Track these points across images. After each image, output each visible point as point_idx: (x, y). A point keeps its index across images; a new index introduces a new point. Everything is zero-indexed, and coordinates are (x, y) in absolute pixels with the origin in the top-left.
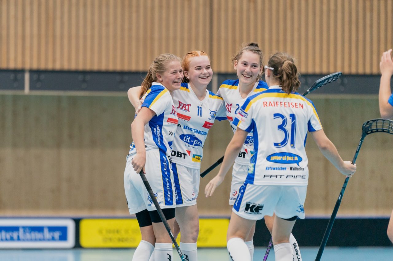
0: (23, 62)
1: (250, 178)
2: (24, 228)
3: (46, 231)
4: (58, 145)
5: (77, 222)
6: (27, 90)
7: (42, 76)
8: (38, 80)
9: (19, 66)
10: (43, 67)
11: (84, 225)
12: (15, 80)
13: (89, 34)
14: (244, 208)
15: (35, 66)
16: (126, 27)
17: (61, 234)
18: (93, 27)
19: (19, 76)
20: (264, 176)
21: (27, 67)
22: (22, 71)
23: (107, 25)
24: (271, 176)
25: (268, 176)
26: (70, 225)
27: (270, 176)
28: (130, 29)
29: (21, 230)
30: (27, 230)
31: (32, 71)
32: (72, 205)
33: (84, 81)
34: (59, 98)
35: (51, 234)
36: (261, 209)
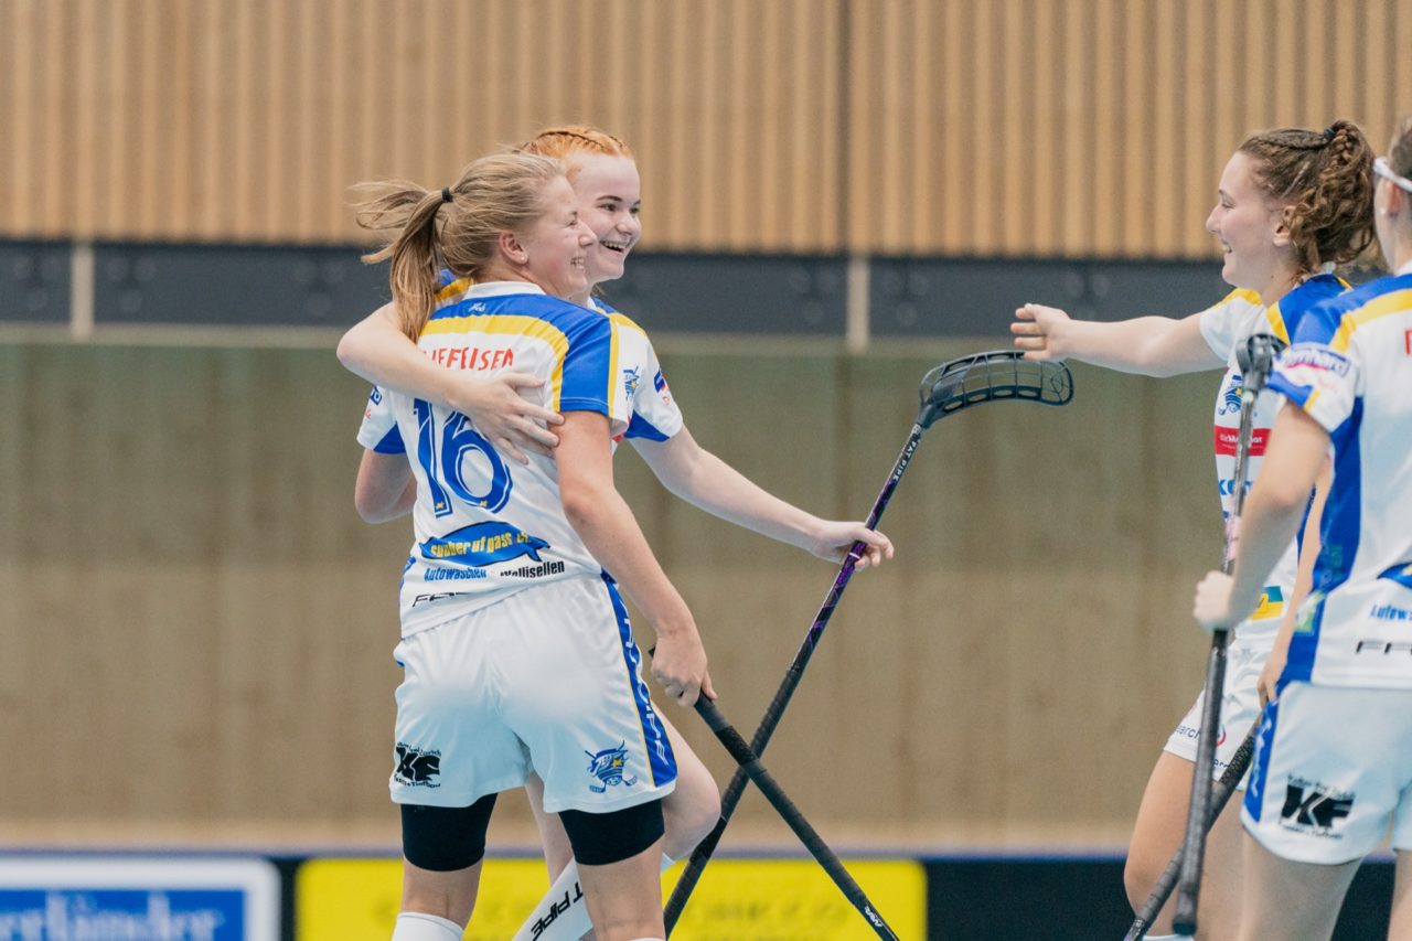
0: (68, 207)
1: (1301, 655)
2: (70, 895)
3: (158, 908)
4: (211, 550)
5: (288, 869)
6: (82, 325)
7: (147, 268)
8: (130, 282)
9: (51, 225)
10: (147, 225)
11: (316, 883)
12: (35, 280)
13: (338, 91)
14: (1281, 803)
15: (116, 225)
16: (494, 59)
17: (222, 921)
18: (355, 62)
19: (51, 263)
20: (1360, 645)
21: (85, 225)
22: (62, 246)
23: (416, 54)
24: (1389, 647)
25: (1374, 644)
26: (260, 885)
27: (1384, 647)
28: (509, 73)
29: (56, 908)
30: (82, 905)
31: (103, 247)
32: (268, 802)
33: (319, 286)
34: (214, 360)
35: (180, 921)
36: (1344, 814)
